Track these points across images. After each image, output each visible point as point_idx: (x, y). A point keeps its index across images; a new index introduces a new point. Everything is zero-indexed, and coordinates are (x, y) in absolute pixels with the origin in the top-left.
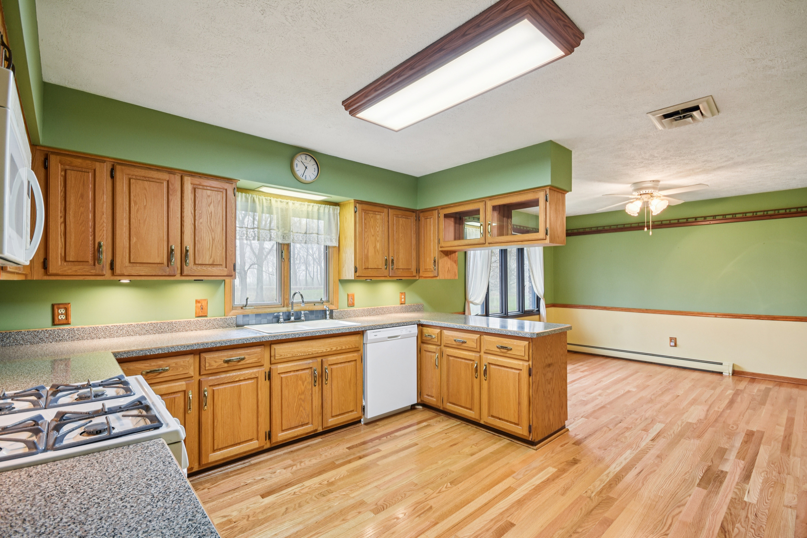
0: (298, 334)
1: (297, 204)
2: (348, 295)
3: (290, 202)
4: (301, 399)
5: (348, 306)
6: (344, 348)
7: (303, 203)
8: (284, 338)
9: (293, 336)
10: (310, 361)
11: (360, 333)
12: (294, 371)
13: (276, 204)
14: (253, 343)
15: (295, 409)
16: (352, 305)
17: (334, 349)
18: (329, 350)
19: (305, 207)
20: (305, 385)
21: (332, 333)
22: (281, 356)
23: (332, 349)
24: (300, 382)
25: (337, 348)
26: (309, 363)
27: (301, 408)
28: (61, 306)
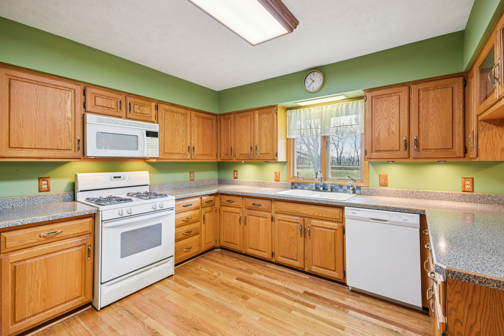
0: (287, 197)
1: (329, 107)
2: (380, 176)
3: (324, 107)
4: (291, 241)
5: (380, 186)
6: (325, 216)
7: (334, 105)
8: (278, 198)
9: (283, 197)
10: (298, 218)
11: (341, 207)
12: (288, 221)
13: (314, 111)
14: (262, 197)
15: (287, 246)
16: (385, 185)
17: (316, 214)
18: (312, 214)
19: (334, 108)
20: (294, 233)
21: (311, 202)
22: (280, 209)
23: (314, 214)
24: (291, 230)
25: (319, 214)
26: (297, 219)
27: (292, 248)
28: (235, 171)
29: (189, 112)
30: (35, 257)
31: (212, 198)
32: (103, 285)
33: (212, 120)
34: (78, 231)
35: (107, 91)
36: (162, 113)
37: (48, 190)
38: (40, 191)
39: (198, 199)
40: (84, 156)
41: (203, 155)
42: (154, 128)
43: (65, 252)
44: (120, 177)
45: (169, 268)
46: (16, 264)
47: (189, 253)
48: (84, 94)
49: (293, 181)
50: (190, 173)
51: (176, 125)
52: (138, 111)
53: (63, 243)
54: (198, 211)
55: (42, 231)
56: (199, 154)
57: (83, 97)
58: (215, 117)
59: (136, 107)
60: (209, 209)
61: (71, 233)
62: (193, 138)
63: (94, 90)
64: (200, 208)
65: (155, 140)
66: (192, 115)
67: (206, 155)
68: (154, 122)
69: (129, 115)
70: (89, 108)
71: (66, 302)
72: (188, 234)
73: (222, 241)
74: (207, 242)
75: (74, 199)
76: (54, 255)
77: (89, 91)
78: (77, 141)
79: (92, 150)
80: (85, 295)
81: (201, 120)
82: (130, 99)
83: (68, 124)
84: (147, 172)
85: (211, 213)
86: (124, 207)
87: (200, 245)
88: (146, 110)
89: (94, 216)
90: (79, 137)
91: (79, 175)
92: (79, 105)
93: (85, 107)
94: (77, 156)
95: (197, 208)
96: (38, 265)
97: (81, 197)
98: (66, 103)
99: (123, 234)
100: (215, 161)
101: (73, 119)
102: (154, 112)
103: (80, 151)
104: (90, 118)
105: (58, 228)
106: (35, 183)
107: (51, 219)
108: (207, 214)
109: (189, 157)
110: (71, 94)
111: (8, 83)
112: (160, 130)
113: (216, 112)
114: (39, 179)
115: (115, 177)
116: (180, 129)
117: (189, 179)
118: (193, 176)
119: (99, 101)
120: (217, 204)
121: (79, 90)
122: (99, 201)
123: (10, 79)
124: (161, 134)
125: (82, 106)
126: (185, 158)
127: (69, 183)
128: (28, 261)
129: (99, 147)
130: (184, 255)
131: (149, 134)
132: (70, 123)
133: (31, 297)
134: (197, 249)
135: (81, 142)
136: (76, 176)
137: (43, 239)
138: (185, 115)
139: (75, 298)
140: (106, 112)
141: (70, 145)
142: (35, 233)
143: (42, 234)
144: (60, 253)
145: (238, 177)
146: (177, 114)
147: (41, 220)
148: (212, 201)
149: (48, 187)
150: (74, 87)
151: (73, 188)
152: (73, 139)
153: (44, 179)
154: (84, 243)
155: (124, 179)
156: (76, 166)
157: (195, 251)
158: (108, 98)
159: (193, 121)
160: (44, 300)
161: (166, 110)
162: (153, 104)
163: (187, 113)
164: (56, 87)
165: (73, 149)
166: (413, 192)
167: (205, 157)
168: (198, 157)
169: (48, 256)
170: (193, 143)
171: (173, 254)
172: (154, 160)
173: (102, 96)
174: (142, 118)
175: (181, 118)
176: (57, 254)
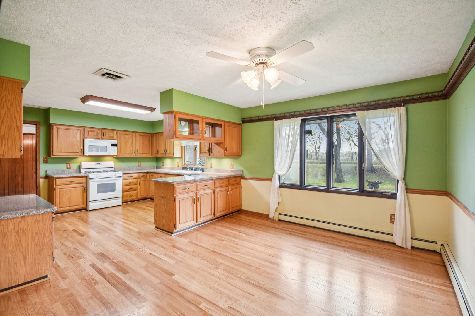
2: (210, 163)
5: (210, 168)
16: (212, 167)
28: (163, 162)
29: (134, 133)
30: (66, 188)
31: (145, 174)
32: (90, 202)
33: (149, 136)
34: (81, 181)
35: (93, 129)
36: (119, 135)
37: (70, 168)
38: (67, 168)
39: (136, 175)
40: (84, 155)
41: (143, 154)
42: (115, 142)
43: (76, 188)
44: (99, 164)
45: (119, 202)
46: (60, 189)
47: (131, 198)
48: (84, 131)
49: (184, 166)
50: (138, 162)
51: (127, 140)
52: (107, 136)
53: (76, 185)
54: (136, 180)
55: (69, 180)
56: (141, 153)
57: (83, 132)
58: (151, 135)
59: (107, 134)
60: (143, 179)
61: (78, 182)
62: (137, 146)
63: (88, 129)
64: (138, 179)
65: (116, 148)
66: (137, 135)
67: (145, 154)
68: (115, 140)
69: (103, 138)
70: (86, 136)
71: (77, 205)
72: (130, 190)
73: (150, 195)
74: (141, 195)
75: (80, 172)
76: (72, 188)
77: (86, 129)
78: (81, 149)
79: (87, 153)
80: (84, 205)
81: (142, 137)
82: (103, 131)
83: (77, 143)
84: (113, 162)
85: (144, 181)
86: (98, 175)
87: (137, 195)
88: (111, 135)
89: (87, 177)
90: (82, 148)
91: (82, 162)
92: (82, 135)
93: (84, 136)
94: (81, 155)
95: (136, 178)
96: (67, 191)
97: (82, 171)
98: (77, 135)
99: (98, 185)
100: (151, 157)
101: (80, 141)
102: (115, 135)
103: (82, 153)
104: (86, 140)
105: (74, 180)
106: (65, 165)
107: (71, 176)
108: (142, 182)
109: (134, 155)
110: (79, 132)
111: (57, 130)
112: (118, 143)
113: (152, 132)
114: (67, 163)
115: (97, 164)
116: (129, 142)
117: (137, 166)
118: (140, 164)
119: (90, 133)
120: (148, 177)
121: (82, 129)
122: (89, 172)
123: (58, 129)
124: (119, 145)
125: (83, 136)
126: (132, 155)
127: (78, 166)
128: (64, 189)
129: (89, 151)
130: (128, 199)
131: (112, 145)
132: (78, 142)
133: (65, 201)
134: (136, 197)
135: (82, 150)
136: (81, 163)
137: (69, 183)
138: (132, 135)
139: (80, 205)
140: (93, 137)
141: (78, 151)
142: (66, 180)
143: (69, 181)
144: (75, 188)
145: (164, 165)
146: (128, 135)
147: (68, 176)
148: (145, 176)
149: (70, 167)
150: (80, 129)
151: (80, 168)
152: (79, 149)
153: (68, 163)
154: (83, 186)
155: (101, 164)
156: (81, 159)
157: (134, 197)
158: (94, 131)
159: (137, 138)
160: (69, 203)
161: (122, 134)
162: (115, 132)
163: (133, 134)
164: (73, 130)
165: (79, 152)
166: (217, 170)
167: (144, 155)
168: (140, 155)
169: (70, 189)
170: (137, 148)
171: (122, 196)
172: (116, 157)
173: (91, 131)
174: (109, 138)
175: (130, 137)
176: (74, 188)
